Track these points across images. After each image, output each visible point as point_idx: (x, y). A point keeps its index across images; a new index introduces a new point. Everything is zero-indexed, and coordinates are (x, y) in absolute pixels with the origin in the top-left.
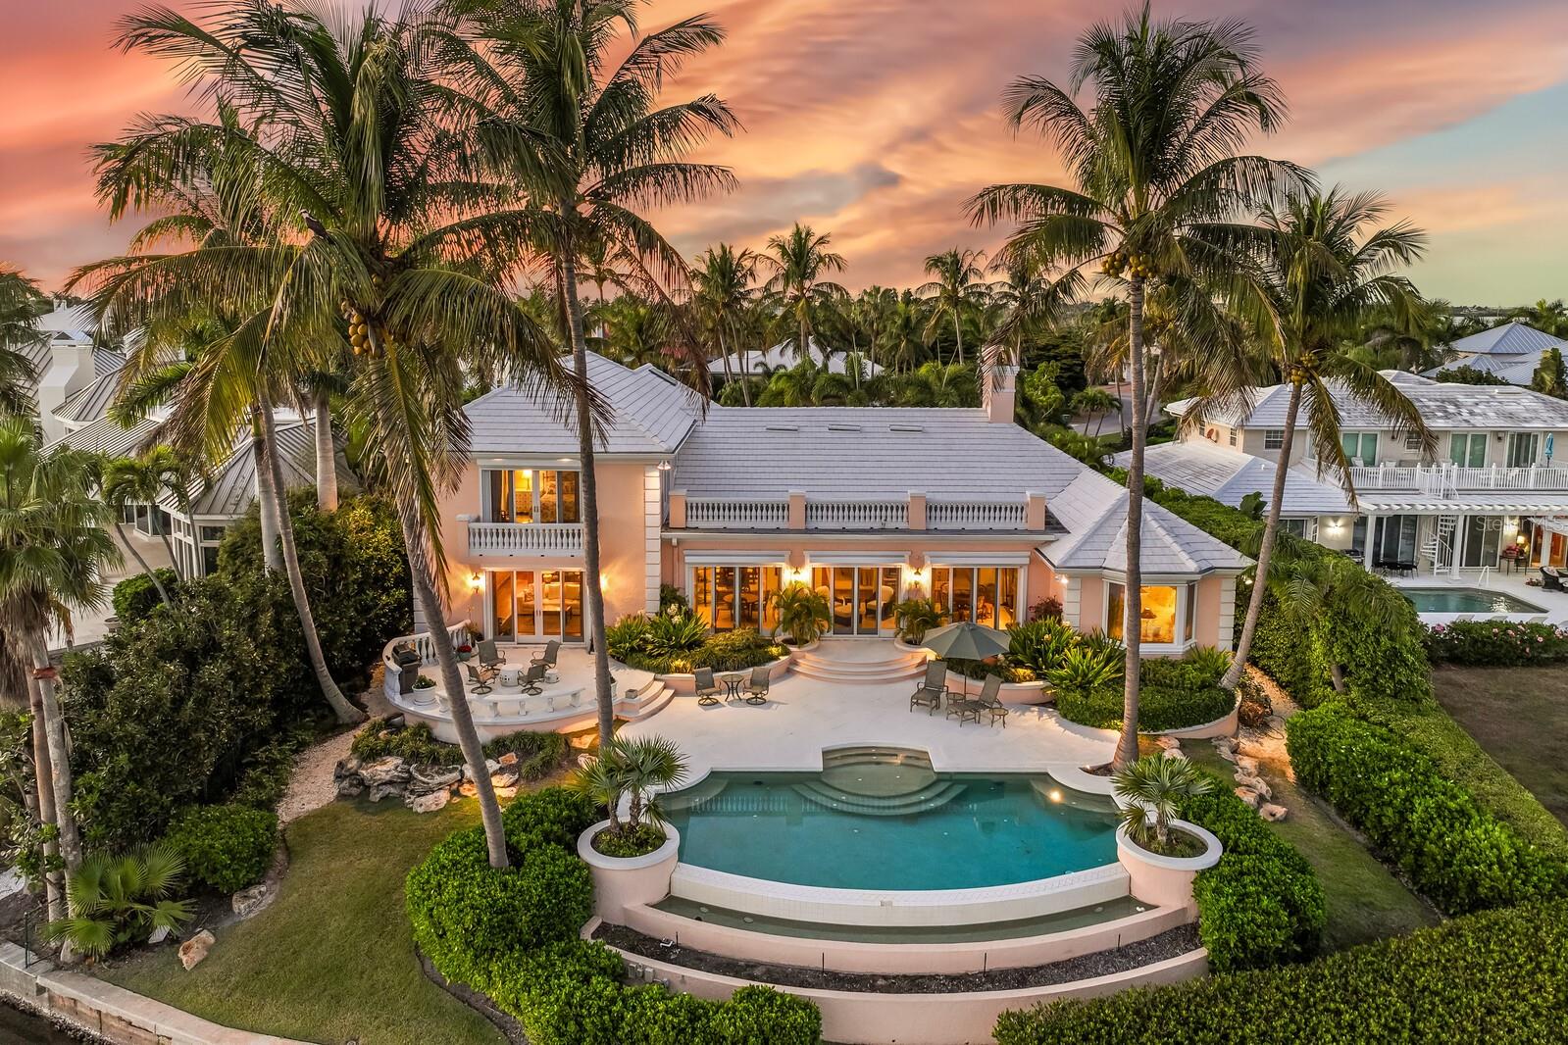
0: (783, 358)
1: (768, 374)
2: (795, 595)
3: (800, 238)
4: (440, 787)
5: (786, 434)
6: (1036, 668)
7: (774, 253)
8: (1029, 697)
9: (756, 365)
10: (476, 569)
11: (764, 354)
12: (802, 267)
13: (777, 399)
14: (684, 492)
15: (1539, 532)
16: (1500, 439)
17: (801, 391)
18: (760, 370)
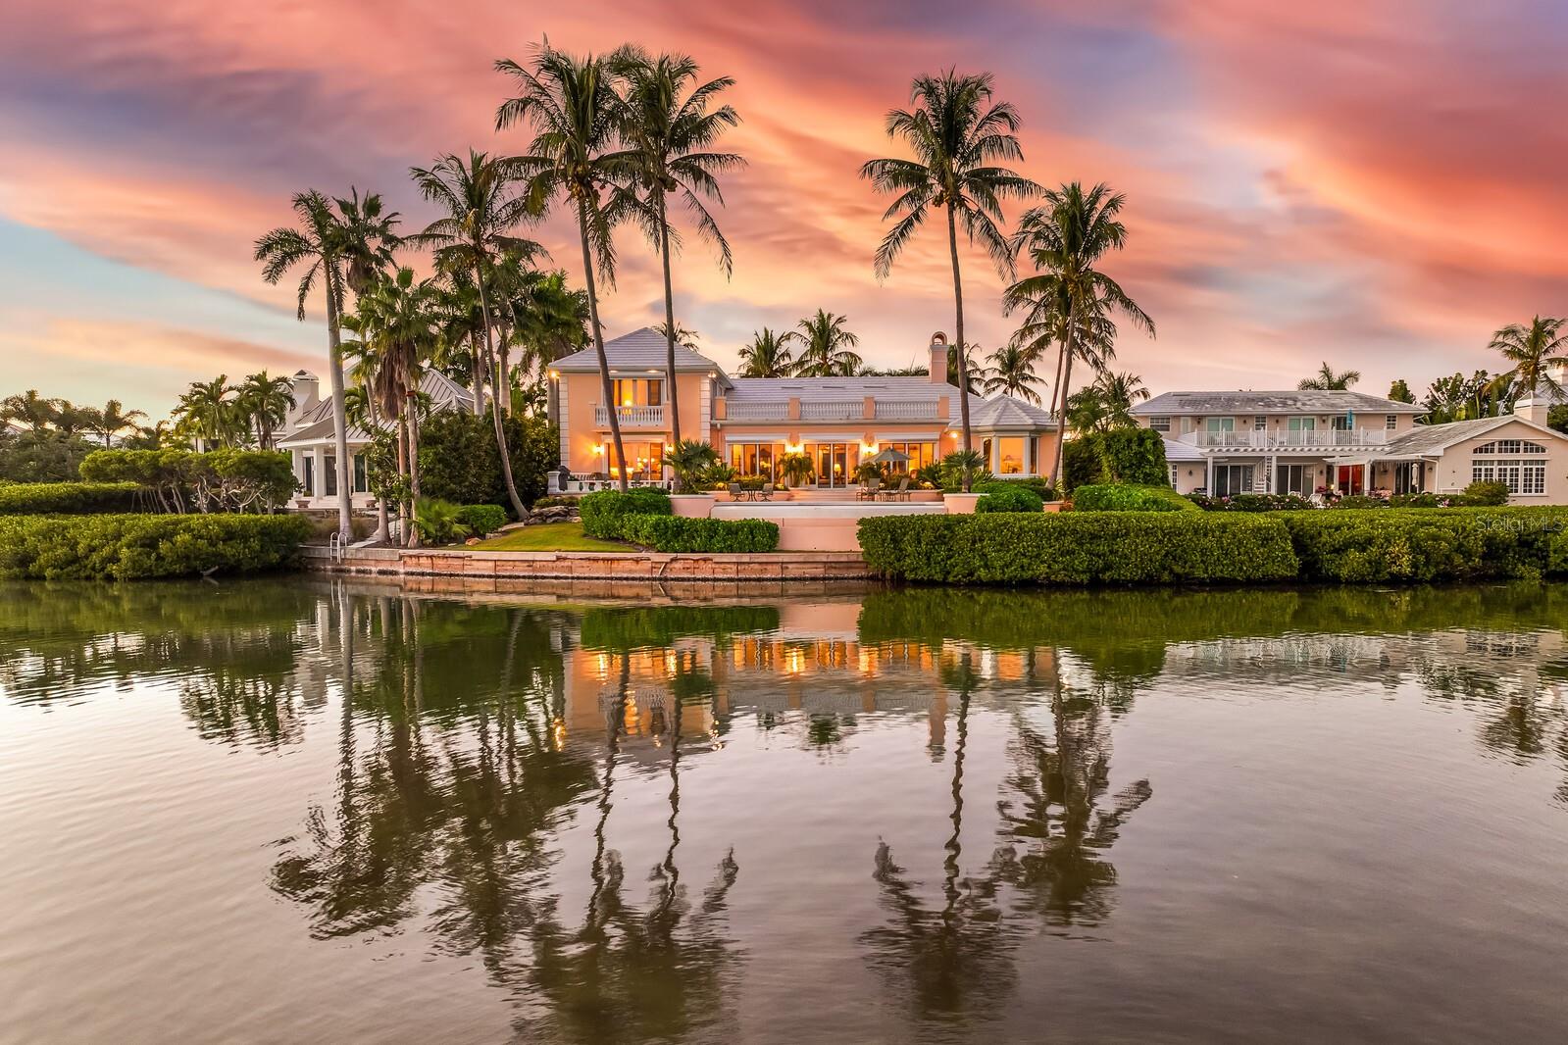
2: (794, 457)
3: (823, 319)
5: (793, 390)
7: (804, 331)
12: (825, 338)
15: (1330, 468)
16: (1324, 421)
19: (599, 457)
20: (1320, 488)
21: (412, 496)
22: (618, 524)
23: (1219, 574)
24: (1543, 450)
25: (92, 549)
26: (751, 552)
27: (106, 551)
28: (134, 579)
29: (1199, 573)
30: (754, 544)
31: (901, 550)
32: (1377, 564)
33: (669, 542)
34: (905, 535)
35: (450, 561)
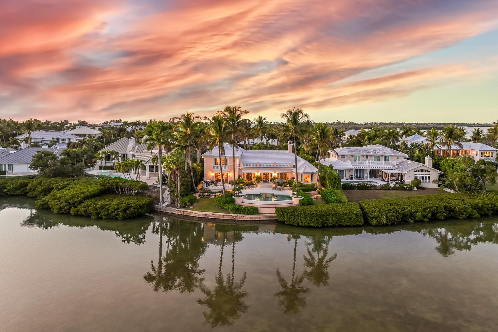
0: (257, 141)
1: (254, 145)
2: (257, 177)
3: (260, 119)
4: (213, 195)
6: (290, 185)
7: (255, 121)
8: (289, 189)
9: (251, 143)
10: (213, 172)
11: (253, 140)
12: (261, 124)
13: (255, 149)
14: (242, 162)
16: (383, 157)
17: (259, 148)
18: (252, 144)
19: (213, 176)
20: (380, 175)
21: (179, 197)
22: (224, 206)
23: (347, 224)
24: (430, 172)
25: (112, 212)
26: (253, 214)
27: (116, 212)
28: (123, 220)
29: (344, 224)
30: (253, 212)
31: (284, 217)
32: (379, 222)
33: (236, 212)
34: (285, 213)
35: (188, 213)
